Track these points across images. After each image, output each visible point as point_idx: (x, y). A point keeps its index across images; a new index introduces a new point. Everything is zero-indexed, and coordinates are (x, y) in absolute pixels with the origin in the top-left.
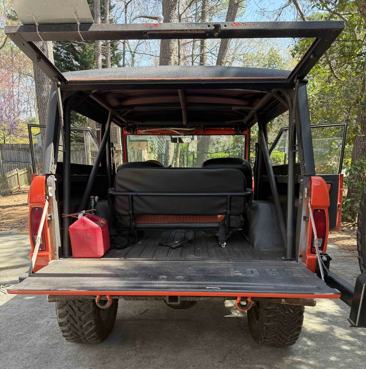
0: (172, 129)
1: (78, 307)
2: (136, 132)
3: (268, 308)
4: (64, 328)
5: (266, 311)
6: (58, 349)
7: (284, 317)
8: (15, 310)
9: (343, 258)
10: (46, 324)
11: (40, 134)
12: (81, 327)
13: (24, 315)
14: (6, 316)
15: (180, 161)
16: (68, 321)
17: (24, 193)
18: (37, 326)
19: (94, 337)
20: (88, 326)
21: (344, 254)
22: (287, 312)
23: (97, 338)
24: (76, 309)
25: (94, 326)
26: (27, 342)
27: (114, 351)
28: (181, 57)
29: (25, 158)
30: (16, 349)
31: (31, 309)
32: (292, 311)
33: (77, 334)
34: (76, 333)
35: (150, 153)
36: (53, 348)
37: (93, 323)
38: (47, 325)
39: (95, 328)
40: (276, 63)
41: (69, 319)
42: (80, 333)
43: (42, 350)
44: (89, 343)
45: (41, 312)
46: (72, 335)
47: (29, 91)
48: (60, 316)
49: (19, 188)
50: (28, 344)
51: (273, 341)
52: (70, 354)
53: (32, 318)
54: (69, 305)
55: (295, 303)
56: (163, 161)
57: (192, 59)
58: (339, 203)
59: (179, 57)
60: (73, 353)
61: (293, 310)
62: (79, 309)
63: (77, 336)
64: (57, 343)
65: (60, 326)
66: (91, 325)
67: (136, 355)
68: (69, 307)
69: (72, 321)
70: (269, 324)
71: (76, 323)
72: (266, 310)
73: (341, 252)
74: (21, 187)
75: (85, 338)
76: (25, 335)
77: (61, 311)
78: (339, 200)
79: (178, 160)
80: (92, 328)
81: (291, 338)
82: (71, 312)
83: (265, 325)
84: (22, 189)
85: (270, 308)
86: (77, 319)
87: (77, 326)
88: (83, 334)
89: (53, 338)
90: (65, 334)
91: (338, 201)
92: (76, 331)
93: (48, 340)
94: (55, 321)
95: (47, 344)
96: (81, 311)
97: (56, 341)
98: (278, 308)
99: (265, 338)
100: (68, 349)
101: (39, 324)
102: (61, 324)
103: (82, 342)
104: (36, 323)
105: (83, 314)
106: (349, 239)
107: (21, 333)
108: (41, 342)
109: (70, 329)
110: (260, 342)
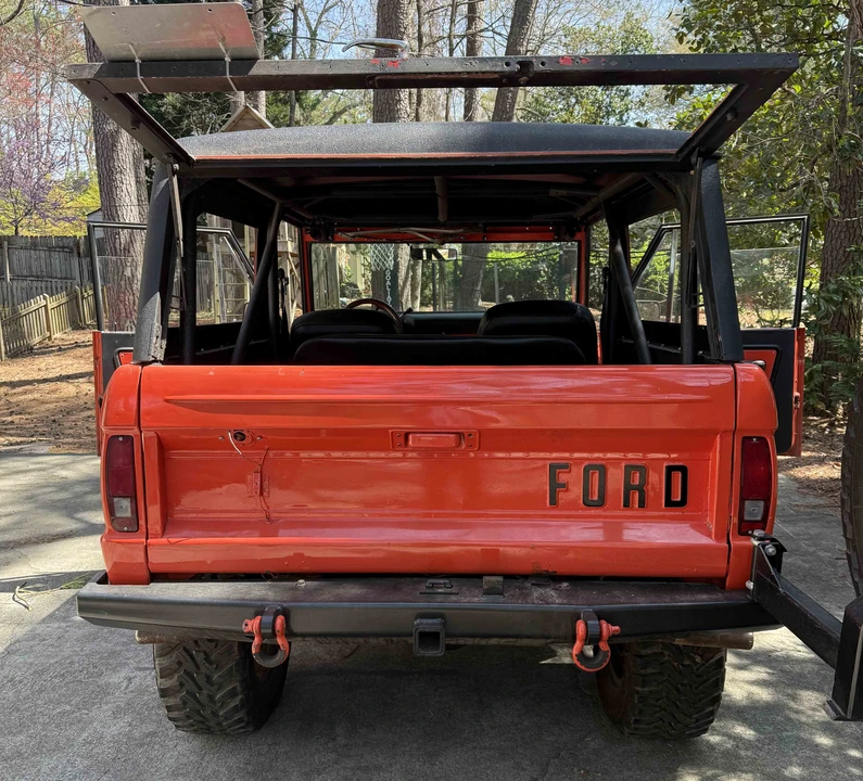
0: (413, 231)
1: (205, 653)
2: (333, 237)
3: (644, 652)
4: (172, 701)
5: (638, 659)
6: (156, 747)
7: (680, 673)
8: (50, 649)
9: (808, 510)
10: (125, 684)
11: (100, 213)
12: (211, 698)
13: (72, 663)
14: (31, 664)
15: (423, 274)
16: (182, 685)
17: (60, 350)
18: (105, 691)
19: (240, 721)
20: (227, 694)
21: (812, 500)
22: (687, 662)
23: (248, 724)
24: (200, 658)
25: (240, 697)
26: (83, 730)
27: (286, 753)
28: (425, 40)
29: (63, 267)
30: (58, 748)
31: (88, 648)
32: (698, 659)
33: (201, 715)
34: (199, 713)
35: (353, 253)
36: (142, 745)
37: (239, 688)
38: (127, 688)
39: (241, 700)
40: (639, 49)
41: (183, 681)
42: (207, 713)
43: (119, 751)
44: (227, 734)
45: (113, 654)
46: (188, 717)
47: (73, 111)
48: (165, 673)
49: (50, 338)
50: (85, 735)
51: (656, 727)
52: (185, 760)
53: (91, 669)
54: (185, 649)
55: (706, 643)
56: (388, 283)
57: (451, 44)
58: (796, 394)
59: (420, 39)
60: (191, 758)
61: (701, 656)
62: (207, 659)
63: (201, 719)
64: (153, 734)
65: (162, 696)
66: (233, 694)
67: (336, 762)
68: (184, 653)
69: (190, 685)
70: (647, 689)
71: (200, 688)
72: (640, 656)
73: (805, 494)
74: (53, 337)
75: (220, 724)
76: (78, 714)
77: (166, 662)
78: (795, 385)
79: (419, 272)
80: (237, 701)
81: (697, 721)
82: (189, 665)
83: (637, 692)
84: (57, 342)
85: (649, 651)
86: (201, 680)
87: (203, 697)
88: (215, 714)
89: (142, 722)
90: (175, 714)
91: (795, 389)
92: (197, 707)
93: (130, 725)
94: (145, 677)
95: (129, 736)
96: (211, 663)
97: (151, 728)
98: (666, 653)
99: (636, 722)
100: (179, 748)
101: (108, 685)
102: (164, 693)
103: (212, 733)
104: (102, 681)
105: (217, 668)
106: (821, 461)
107: (68, 708)
108: (114, 730)
109: (185, 703)
110: (627, 731)
